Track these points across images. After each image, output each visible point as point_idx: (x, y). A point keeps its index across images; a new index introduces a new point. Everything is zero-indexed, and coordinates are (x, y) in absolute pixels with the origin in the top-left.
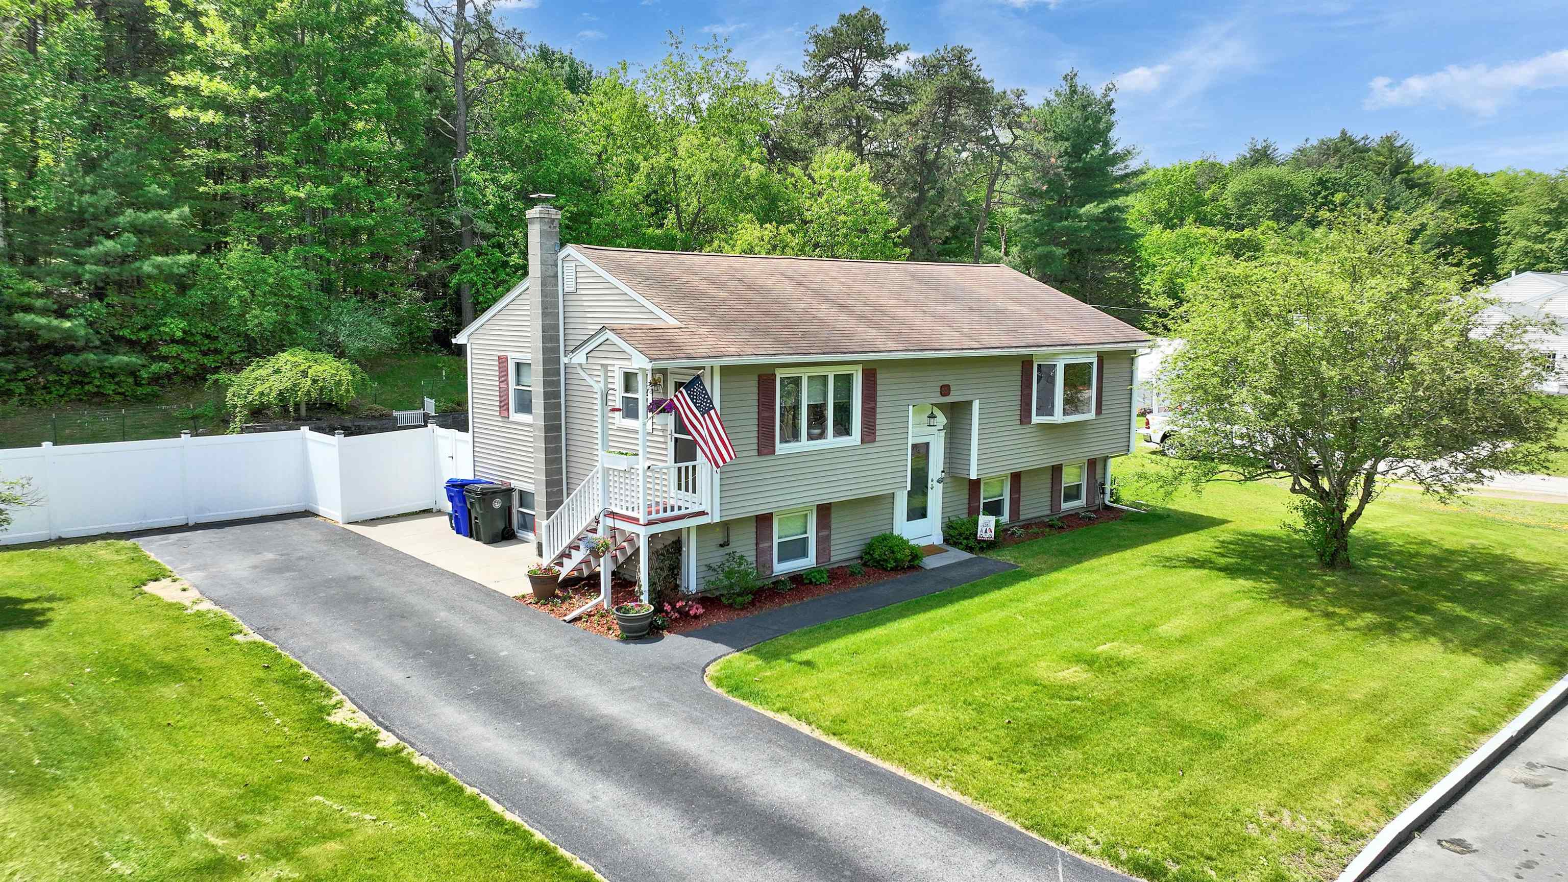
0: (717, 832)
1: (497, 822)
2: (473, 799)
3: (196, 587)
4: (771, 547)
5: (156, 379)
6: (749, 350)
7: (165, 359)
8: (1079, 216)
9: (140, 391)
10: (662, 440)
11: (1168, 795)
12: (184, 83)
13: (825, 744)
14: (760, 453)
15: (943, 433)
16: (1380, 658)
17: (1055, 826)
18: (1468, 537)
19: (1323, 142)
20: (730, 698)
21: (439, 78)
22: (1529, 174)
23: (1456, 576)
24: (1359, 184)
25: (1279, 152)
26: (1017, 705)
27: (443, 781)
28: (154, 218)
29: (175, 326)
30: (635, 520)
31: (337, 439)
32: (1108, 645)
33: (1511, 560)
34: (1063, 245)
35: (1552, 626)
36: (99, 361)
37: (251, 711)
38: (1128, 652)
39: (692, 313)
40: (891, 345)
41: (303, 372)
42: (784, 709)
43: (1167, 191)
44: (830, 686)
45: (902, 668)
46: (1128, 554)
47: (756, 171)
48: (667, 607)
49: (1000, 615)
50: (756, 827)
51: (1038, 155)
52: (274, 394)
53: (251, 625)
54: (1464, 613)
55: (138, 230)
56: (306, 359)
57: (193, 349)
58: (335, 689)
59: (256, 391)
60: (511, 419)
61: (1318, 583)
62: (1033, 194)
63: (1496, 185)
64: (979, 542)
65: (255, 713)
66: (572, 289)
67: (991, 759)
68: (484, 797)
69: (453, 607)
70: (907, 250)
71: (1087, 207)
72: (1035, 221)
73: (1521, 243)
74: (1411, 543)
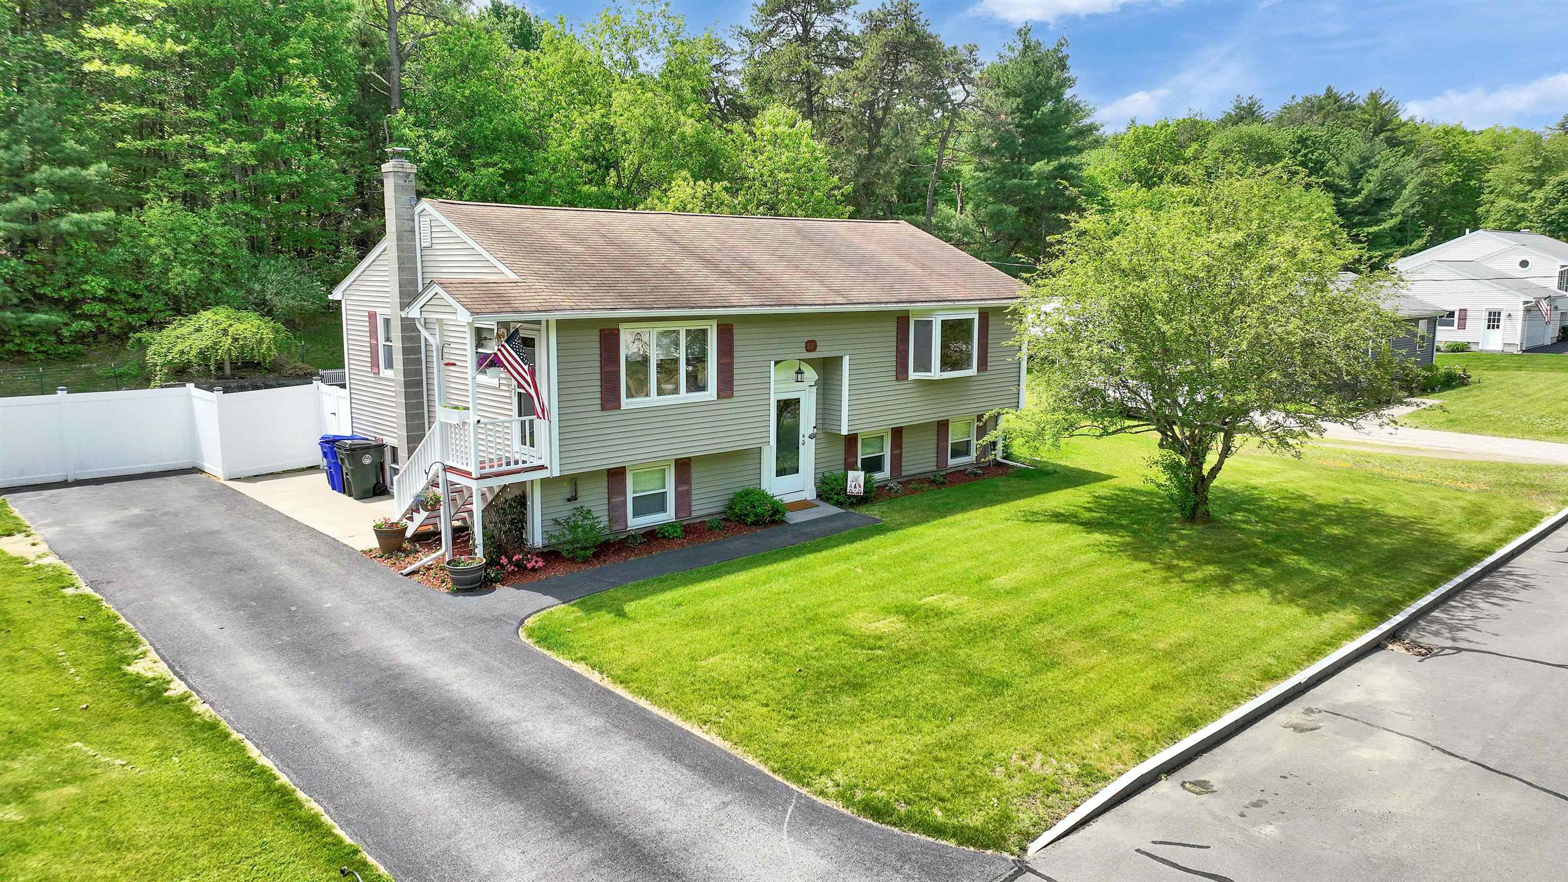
0: (463, 775)
1: (249, 766)
2: (235, 743)
3: (47, 541)
4: (625, 502)
5: (79, 338)
6: (584, 304)
7: (89, 317)
8: (1031, 174)
9: (62, 349)
10: (507, 394)
11: (929, 740)
12: (99, 36)
13: (609, 692)
14: (603, 408)
15: (814, 389)
16: (1204, 609)
17: (802, 768)
18: (1345, 492)
19: (1307, 100)
20: (537, 648)
21: (373, 33)
22: (1516, 131)
23: (1316, 529)
24: (1339, 142)
25: (1264, 110)
26: (816, 654)
27: (213, 726)
28: (71, 175)
29: (96, 284)
30: (467, 474)
31: (216, 396)
32: (936, 597)
33: (1378, 515)
34: (1014, 204)
35: (1388, 577)
36: (18, 319)
37: (49, 662)
38: (950, 603)
39: (536, 267)
40: (747, 300)
41: (225, 330)
42: (582, 659)
43: (1147, 149)
44: (638, 638)
45: (720, 618)
46: (996, 509)
47: (690, 127)
48: (504, 560)
49: (843, 567)
50: (504, 771)
51: (988, 111)
52: (194, 352)
53: (85, 578)
54: (1307, 566)
55: (57, 186)
56: (228, 317)
57: (116, 307)
58: (144, 640)
59: (176, 350)
60: (381, 375)
61: (1174, 537)
62: (987, 151)
63: (1481, 143)
64: (850, 497)
65: (54, 665)
66: (428, 244)
67: (767, 705)
68: (247, 743)
69: (296, 561)
70: (851, 208)
71: (1038, 164)
72: (987, 179)
73: (1503, 202)
74: (1285, 498)
